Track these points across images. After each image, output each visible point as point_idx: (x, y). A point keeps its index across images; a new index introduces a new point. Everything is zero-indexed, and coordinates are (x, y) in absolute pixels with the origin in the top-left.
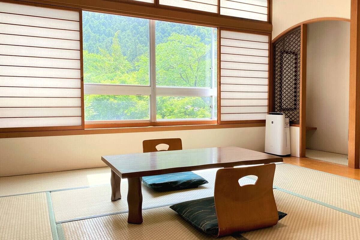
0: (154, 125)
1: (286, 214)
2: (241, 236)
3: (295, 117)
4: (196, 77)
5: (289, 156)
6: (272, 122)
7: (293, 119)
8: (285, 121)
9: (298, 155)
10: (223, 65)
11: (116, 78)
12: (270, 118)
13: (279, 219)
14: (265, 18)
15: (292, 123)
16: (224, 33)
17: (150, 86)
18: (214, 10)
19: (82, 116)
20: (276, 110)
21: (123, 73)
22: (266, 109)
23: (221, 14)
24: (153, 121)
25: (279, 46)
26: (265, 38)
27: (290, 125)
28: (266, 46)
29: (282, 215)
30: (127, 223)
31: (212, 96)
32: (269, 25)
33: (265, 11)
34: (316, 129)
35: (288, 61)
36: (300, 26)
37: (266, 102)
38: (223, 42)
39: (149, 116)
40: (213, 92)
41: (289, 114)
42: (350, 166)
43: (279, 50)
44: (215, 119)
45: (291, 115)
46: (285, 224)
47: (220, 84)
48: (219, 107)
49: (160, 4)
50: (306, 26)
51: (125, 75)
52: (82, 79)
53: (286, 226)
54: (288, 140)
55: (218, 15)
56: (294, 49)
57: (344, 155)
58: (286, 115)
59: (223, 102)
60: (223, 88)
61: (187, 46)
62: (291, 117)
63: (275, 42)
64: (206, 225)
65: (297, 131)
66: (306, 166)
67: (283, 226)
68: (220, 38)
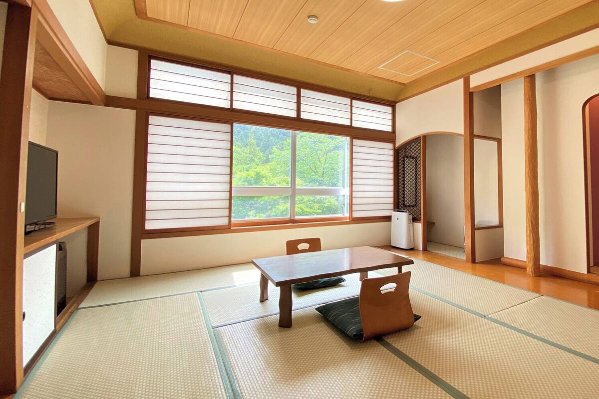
0: (293, 222)
1: (421, 317)
2: (383, 340)
3: (417, 214)
4: (324, 169)
5: (412, 249)
6: (398, 219)
7: (415, 216)
8: (409, 218)
9: (421, 248)
10: (354, 168)
11: (251, 170)
12: (395, 215)
13: (415, 321)
14: (389, 129)
15: (415, 220)
16: (356, 142)
17: (291, 188)
18: (347, 123)
19: (230, 217)
20: (400, 207)
21: (258, 165)
22: (391, 206)
23: (353, 126)
24: (292, 219)
25: (402, 153)
26: (390, 146)
27: (413, 222)
28: (391, 152)
29: (417, 318)
30: (278, 326)
31: (344, 195)
32: (394, 135)
33: (390, 123)
34: (434, 223)
35: (409, 164)
36: (420, 137)
37: (391, 200)
38: (355, 149)
39: (289, 214)
40: (346, 191)
41: (411, 212)
42: (467, 261)
43: (402, 156)
44: (347, 215)
45: (412, 210)
46: (419, 325)
47: (352, 185)
48: (351, 204)
49: (302, 117)
50: (425, 137)
51: (260, 167)
52: (231, 183)
53: (421, 328)
54: (411, 235)
55: (350, 127)
56: (413, 155)
57: (461, 248)
58: (409, 212)
59: (354, 201)
60: (354, 188)
61: (316, 142)
62: (414, 214)
63: (398, 149)
64: (352, 330)
65: (419, 226)
66: (429, 260)
67: (418, 327)
68: (352, 146)
